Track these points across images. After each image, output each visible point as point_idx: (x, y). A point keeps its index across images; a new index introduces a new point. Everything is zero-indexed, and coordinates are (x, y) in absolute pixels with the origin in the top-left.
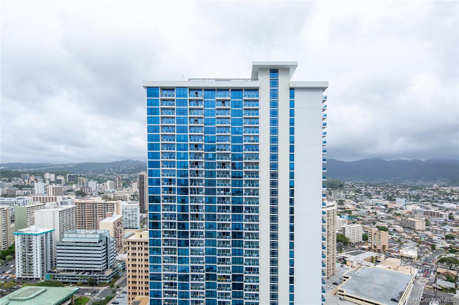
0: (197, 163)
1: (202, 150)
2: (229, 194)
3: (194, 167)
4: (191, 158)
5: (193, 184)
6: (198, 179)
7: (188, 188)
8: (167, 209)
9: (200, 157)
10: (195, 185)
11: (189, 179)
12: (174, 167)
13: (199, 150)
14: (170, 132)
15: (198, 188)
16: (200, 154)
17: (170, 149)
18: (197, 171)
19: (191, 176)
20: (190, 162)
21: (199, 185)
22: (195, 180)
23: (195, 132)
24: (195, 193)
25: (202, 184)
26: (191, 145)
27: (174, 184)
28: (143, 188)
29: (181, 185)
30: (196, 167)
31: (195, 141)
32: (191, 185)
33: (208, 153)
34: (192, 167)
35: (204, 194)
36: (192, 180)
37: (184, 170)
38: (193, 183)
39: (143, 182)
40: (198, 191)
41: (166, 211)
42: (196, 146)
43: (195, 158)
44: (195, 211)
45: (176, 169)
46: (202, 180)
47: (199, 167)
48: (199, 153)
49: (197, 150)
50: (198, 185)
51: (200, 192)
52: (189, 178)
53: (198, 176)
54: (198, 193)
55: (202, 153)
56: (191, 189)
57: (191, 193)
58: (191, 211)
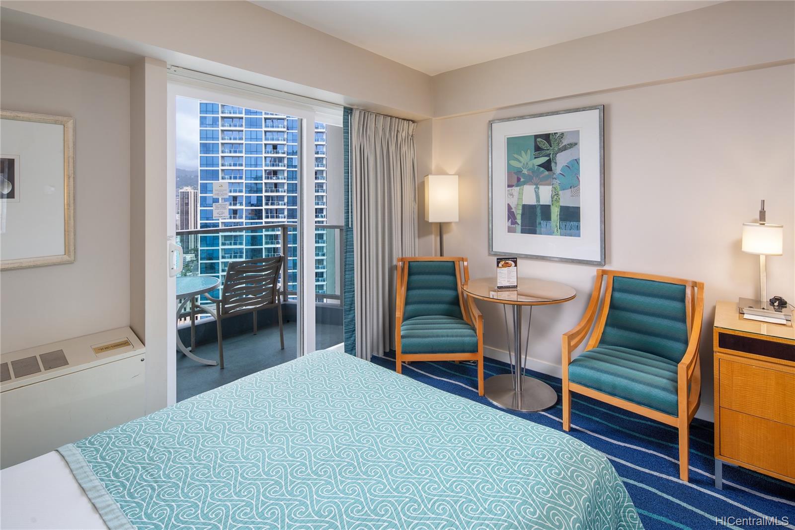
0: (275, 173)
1: (284, 153)
2: (322, 217)
3: (271, 179)
4: (266, 165)
5: (270, 204)
6: (277, 196)
7: (262, 210)
8: (229, 242)
9: (280, 164)
10: (272, 204)
11: (263, 197)
12: (241, 178)
13: (278, 153)
14: (235, 126)
15: (276, 209)
16: (281, 160)
17: (235, 152)
18: (276, 185)
19: (266, 191)
20: (265, 170)
21: (279, 205)
22: (272, 197)
23: (273, 127)
24: (272, 217)
25: (283, 202)
26: (267, 146)
27: (241, 204)
28: (187, 213)
29: (252, 205)
30: (274, 178)
31: (273, 139)
32: (267, 204)
33: (292, 158)
34: (268, 178)
35: (286, 217)
36: (268, 198)
37: (256, 184)
38: (270, 202)
39: (187, 204)
40: (276, 214)
41: (228, 245)
42: (275, 147)
43: (273, 165)
44: (272, 243)
45: (243, 181)
46: (283, 197)
47: (278, 179)
48: (278, 157)
49: (276, 153)
50: (277, 205)
51: (280, 215)
52: (264, 194)
53: (277, 191)
54: (277, 217)
55: (284, 158)
56: (267, 210)
57: (267, 217)
58: (267, 243)
